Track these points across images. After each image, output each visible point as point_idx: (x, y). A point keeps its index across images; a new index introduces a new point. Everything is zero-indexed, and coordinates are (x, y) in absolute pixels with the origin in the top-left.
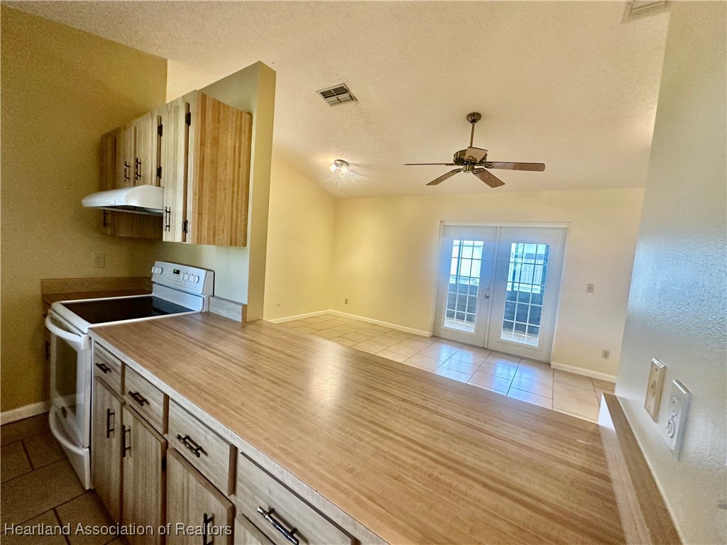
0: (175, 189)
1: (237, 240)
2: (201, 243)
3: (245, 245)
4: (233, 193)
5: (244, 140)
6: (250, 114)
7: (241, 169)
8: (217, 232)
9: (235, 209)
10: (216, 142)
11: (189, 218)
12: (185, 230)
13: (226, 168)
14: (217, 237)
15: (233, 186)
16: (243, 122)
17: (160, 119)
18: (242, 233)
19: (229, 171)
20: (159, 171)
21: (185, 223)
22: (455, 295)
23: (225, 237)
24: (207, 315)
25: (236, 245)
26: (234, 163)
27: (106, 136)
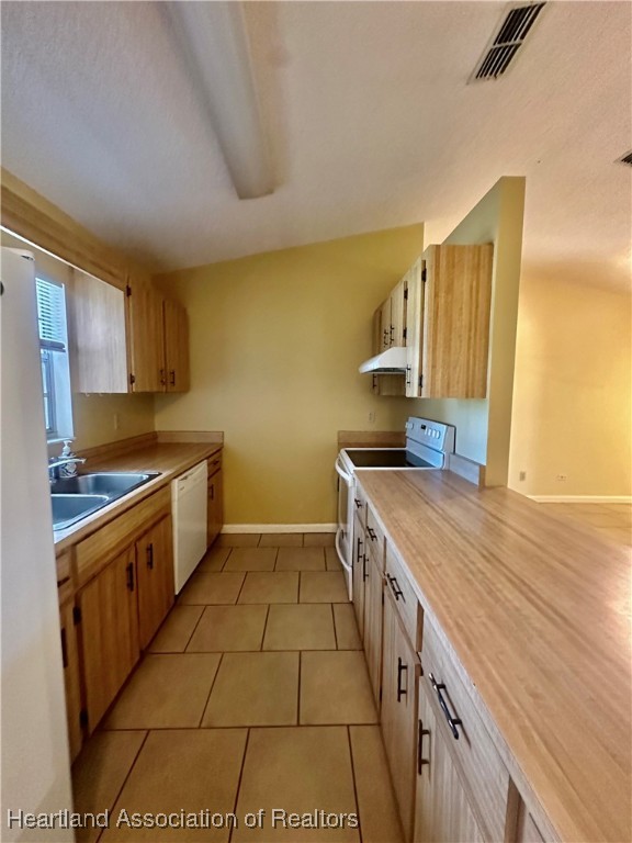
0: (414, 345)
1: (474, 390)
3: (484, 396)
4: (470, 338)
5: (483, 276)
6: (491, 244)
7: (480, 310)
9: (471, 357)
10: (449, 290)
11: (424, 373)
12: (420, 385)
13: (461, 314)
14: (451, 390)
15: (470, 330)
16: (482, 257)
17: (406, 283)
18: (481, 383)
19: (465, 316)
20: (405, 331)
21: (421, 378)
23: (460, 388)
24: (447, 473)
25: (473, 397)
26: (471, 304)
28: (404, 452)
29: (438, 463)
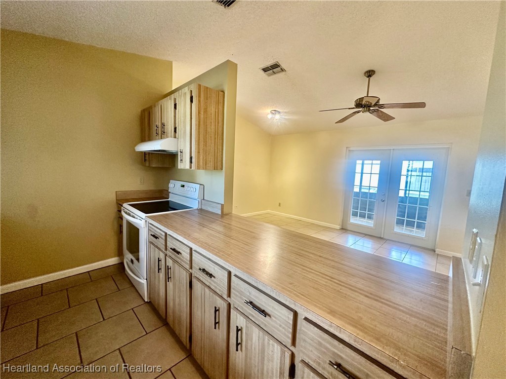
0: (185, 138)
1: (217, 166)
2: (199, 169)
3: (222, 169)
4: (215, 138)
5: (220, 108)
6: (223, 92)
7: (219, 125)
8: (207, 162)
9: (216, 148)
10: (206, 111)
11: (193, 155)
12: (191, 162)
13: (211, 125)
14: (207, 165)
15: (215, 135)
16: (220, 97)
17: (175, 100)
18: (220, 162)
19: (213, 127)
20: (175, 129)
21: (191, 158)
22: (358, 200)
23: (211, 165)
24: (201, 210)
25: (217, 169)
26: (215, 121)
27: (143, 111)
28: (168, 201)
29: (195, 205)
